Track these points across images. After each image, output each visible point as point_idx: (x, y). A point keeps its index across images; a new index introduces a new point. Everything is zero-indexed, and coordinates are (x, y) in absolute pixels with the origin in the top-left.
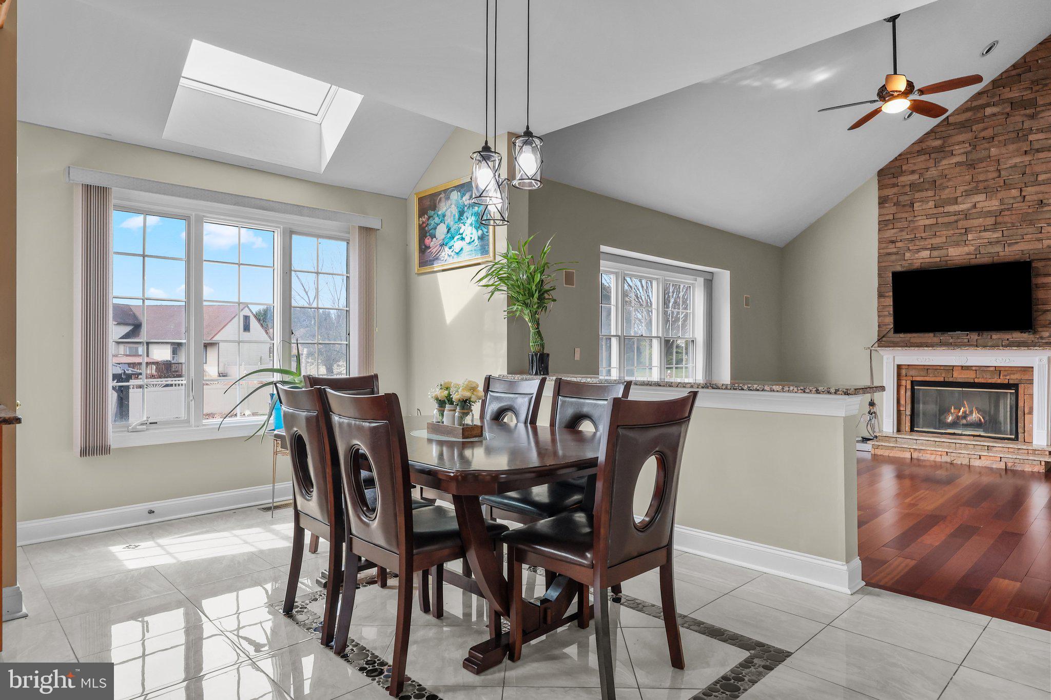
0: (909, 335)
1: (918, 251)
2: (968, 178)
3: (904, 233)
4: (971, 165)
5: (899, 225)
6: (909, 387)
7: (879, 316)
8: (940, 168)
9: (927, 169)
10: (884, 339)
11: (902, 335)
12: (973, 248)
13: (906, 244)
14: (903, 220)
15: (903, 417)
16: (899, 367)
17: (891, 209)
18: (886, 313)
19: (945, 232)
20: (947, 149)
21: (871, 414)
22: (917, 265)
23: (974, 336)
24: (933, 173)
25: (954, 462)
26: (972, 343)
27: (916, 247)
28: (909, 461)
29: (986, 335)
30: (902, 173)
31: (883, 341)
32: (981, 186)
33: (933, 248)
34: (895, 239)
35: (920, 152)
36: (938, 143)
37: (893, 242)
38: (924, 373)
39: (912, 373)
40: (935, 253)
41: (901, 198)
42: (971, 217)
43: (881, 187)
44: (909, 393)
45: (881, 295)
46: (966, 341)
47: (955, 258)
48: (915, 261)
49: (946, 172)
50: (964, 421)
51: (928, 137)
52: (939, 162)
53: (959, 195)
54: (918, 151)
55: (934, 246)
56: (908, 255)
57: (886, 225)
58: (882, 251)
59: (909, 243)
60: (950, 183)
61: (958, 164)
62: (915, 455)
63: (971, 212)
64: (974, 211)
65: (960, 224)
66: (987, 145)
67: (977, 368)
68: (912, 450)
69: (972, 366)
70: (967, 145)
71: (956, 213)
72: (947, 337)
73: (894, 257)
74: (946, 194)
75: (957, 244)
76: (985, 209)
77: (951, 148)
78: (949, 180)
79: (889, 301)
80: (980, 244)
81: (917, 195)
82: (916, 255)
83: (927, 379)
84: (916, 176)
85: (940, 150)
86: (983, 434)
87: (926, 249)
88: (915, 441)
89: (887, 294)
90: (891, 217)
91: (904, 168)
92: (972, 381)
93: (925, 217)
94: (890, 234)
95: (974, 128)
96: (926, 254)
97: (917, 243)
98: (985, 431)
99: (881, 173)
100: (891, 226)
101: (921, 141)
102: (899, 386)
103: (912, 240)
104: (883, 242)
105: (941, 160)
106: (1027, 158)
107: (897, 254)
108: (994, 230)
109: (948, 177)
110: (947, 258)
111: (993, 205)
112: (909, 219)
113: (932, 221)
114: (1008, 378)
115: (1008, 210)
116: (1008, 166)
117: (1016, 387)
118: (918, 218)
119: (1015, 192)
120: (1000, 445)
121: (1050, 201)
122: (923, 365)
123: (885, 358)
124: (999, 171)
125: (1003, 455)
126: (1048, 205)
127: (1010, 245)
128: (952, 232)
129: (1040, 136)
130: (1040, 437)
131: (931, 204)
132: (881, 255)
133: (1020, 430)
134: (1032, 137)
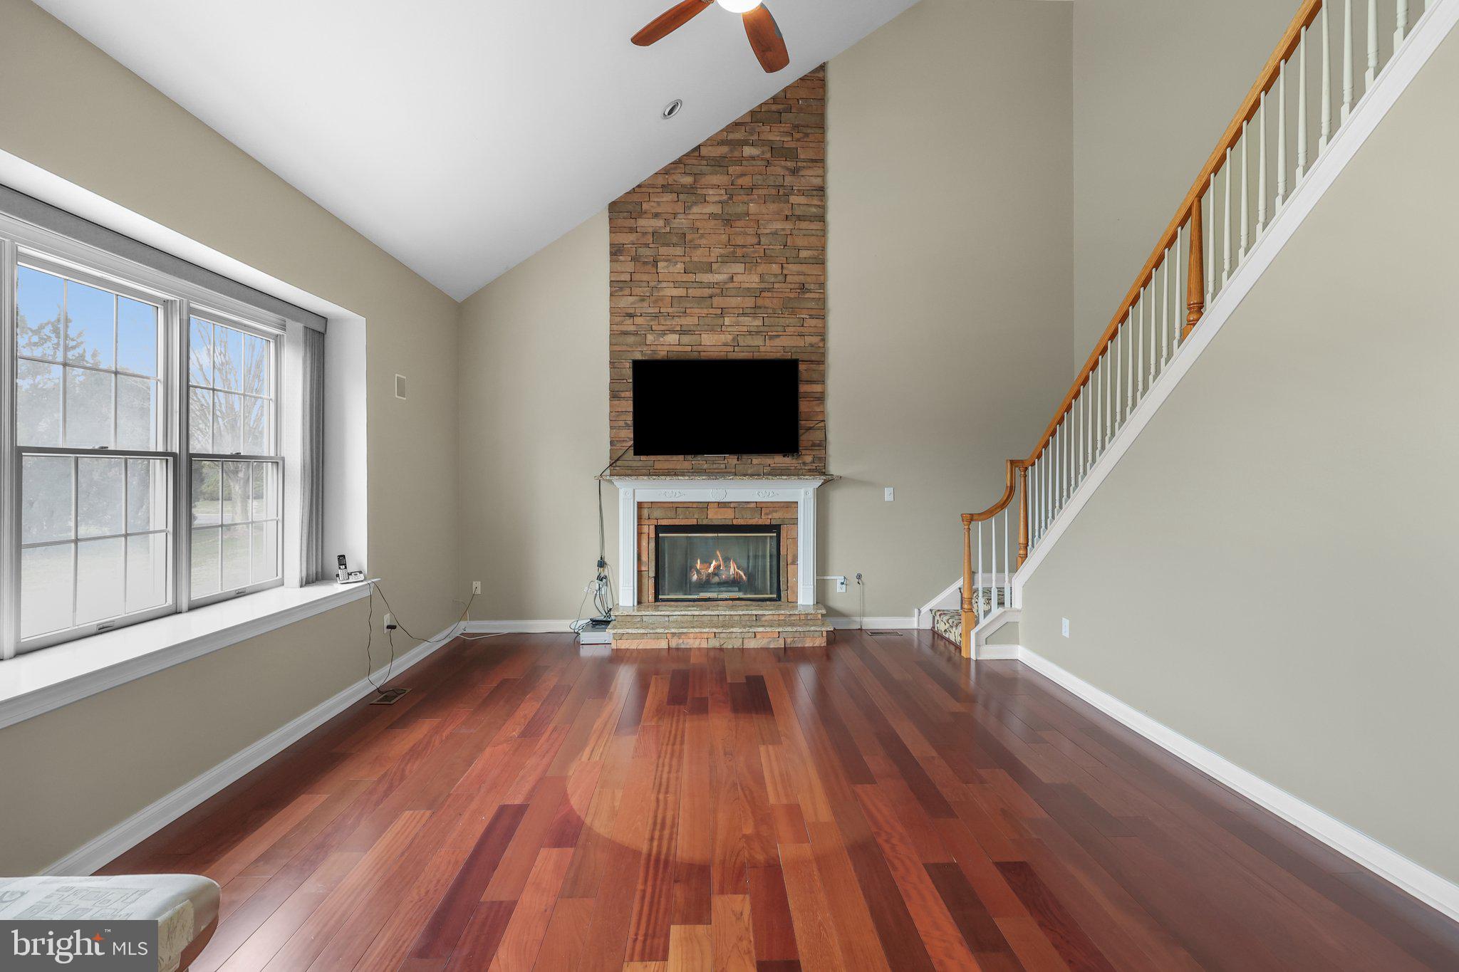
0: (652, 458)
1: (664, 333)
2: (724, 238)
3: (645, 304)
4: (727, 221)
5: (637, 291)
6: (653, 535)
7: (612, 428)
9: (675, 215)
10: (619, 463)
11: (643, 458)
12: (730, 337)
13: (648, 321)
14: (644, 284)
15: (645, 581)
16: (640, 506)
17: (627, 265)
18: (622, 424)
19: (696, 311)
20: (699, 191)
21: (601, 580)
22: (662, 354)
23: (732, 460)
24: (681, 222)
26: (729, 470)
27: (662, 328)
28: (665, 653)
29: (746, 458)
30: (642, 213)
31: (617, 467)
32: (739, 252)
33: (683, 332)
34: (632, 311)
35: (666, 188)
36: (688, 180)
37: (631, 316)
38: (672, 514)
39: (657, 513)
40: (686, 339)
41: (643, 251)
42: (728, 294)
43: (613, 229)
44: (652, 545)
45: (614, 395)
46: (723, 466)
47: (709, 349)
48: (659, 348)
49: (698, 224)
50: (716, 579)
51: (675, 168)
52: (690, 208)
53: (713, 260)
54: (663, 186)
55: (684, 328)
56: (650, 338)
57: (621, 289)
58: (615, 327)
59: (652, 320)
60: (703, 242)
61: (712, 216)
62: (673, 644)
63: (727, 286)
64: (731, 285)
65: (716, 301)
66: (745, 198)
67: (736, 505)
68: (669, 636)
69: (731, 502)
70: (723, 192)
71: (710, 285)
72: (702, 461)
73: (631, 339)
75: (711, 329)
76: (744, 285)
77: (704, 191)
78: (702, 236)
79: (628, 406)
80: (738, 333)
81: (663, 250)
82: (661, 339)
83: (676, 522)
84: (660, 223)
85: (691, 190)
87: (674, 332)
88: (667, 619)
89: (623, 395)
90: (627, 277)
91: (645, 206)
92: (730, 523)
93: (672, 285)
94: (626, 302)
95: (731, 170)
96: (672, 338)
97: (662, 322)
98: (743, 591)
99: (614, 207)
100: (627, 291)
101: (666, 171)
102: (640, 534)
103: (656, 316)
104: (616, 313)
105: (692, 206)
106: (788, 226)
107: (636, 334)
108: (754, 316)
109: (700, 231)
110: (700, 348)
111: (752, 280)
112: (652, 284)
113: (681, 292)
114: (770, 517)
115: (769, 290)
116: (768, 231)
117: (775, 528)
118: (664, 285)
119: (775, 268)
120: (770, 613)
121: (812, 286)
122: (672, 502)
123: (621, 492)
124: (758, 235)
125: (780, 630)
126: (809, 291)
127: (771, 338)
128: (705, 311)
129: (802, 200)
130: (805, 596)
131: (680, 267)
132: (613, 334)
133: (783, 587)
134: (793, 199)
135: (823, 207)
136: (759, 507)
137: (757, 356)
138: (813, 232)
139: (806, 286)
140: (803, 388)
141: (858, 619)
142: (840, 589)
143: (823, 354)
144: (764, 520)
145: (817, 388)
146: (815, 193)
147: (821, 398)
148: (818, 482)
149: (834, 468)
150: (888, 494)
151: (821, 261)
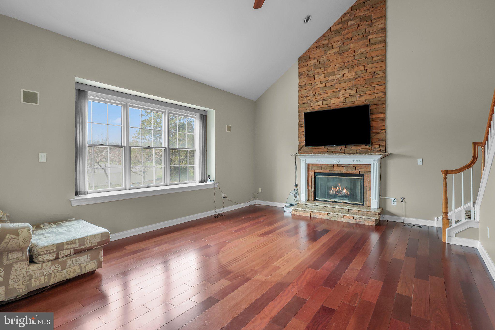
0: (313, 147)
1: (317, 101)
2: (340, 60)
3: (310, 92)
4: (341, 54)
5: (308, 87)
6: (313, 176)
7: (299, 137)
8: (327, 56)
9: (321, 56)
10: (301, 150)
11: (309, 147)
12: (342, 99)
13: (311, 98)
14: (310, 85)
15: (310, 192)
16: (308, 165)
17: (305, 79)
18: (302, 136)
19: (329, 91)
20: (330, 45)
21: (296, 191)
22: (316, 109)
23: (343, 148)
24: (324, 58)
25: (331, 219)
26: (342, 152)
27: (317, 99)
28: (309, 218)
29: (349, 147)
30: (310, 59)
31: (301, 151)
32: (346, 64)
33: (324, 100)
34: (306, 95)
35: (318, 47)
36: (326, 42)
37: (306, 97)
38: (320, 168)
39: (315, 168)
40: (325, 102)
41: (310, 73)
42: (341, 82)
43: (300, 67)
44: (313, 179)
45: (300, 126)
46: (339, 150)
47: (334, 105)
48: (315, 107)
49: (330, 58)
50: (340, 195)
51: (321, 39)
52: (327, 52)
53: (336, 70)
54: (317, 47)
55: (324, 99)
56: (312, 104)
57: (302, 88)
58: (300, 102)
59: (313, 97)
60: (332, 64)
61: (335, 53)
62: (312, 216)
63: (341, 79)
64: (343, 79)
65: (337, 86)
66: (349, 42)
67: (345, 166)
68: (311, 212)
69: (342, 164)
70: (340, 42)
71: (334, 80)
72: (331, 148)
73: (305, 105)
74: (330, 70)
75: (335, 97)
76: (348, 78)
77: (332, 44)
78: (331, 62)
79: (303, 129)
80: (346, 97)
81: (317, 71)
82: (316, 104)
83: (322, 171)
84: (316, 61)
85: (327, 45)
86: (347, 202)
87: (321, 100)
88: (314, 206)
89: (303, 126)
90: (304, 83)
91: (311, 56)
92: (342, 173)
93: (320, 83)
94: (304, 92)
95: (343, 33)
96: (320, 103)
97: (317, 97)
98: (349, 200)
99: (300, 59)
100: (304, 88)
101: (318, 41)
102: (308, 175)
103: (314, 96)
104: (301, 97)
105: (327, 51)
106: (368, 49)
107: (307, 103)
108: (352, 89)
109: (330, 60)
110: (331, 105)
111: (352, 75)
112: (313, 84)
113: (323, 85)
114: (359, 170)
115: (359, 77)
116: (359, 53)
117: (362, 175)
118: (317, 83)
119: (362, 68)
120: (354, 209)
121: (379, 72)
122: (320, 164)
123: (301, 160)
124: (354, 56)
125: (354, 216)
126: (378, 74)
127: (360, 97)
128: (333, 91)
129: (374, 36)
130: (374, 204)
131: (323, 75)
132: (300, 104)
133: (365, 200)
134: (370, 37)
135: (385, 37)
136: (354, 166)
137: (354, 105)
138: (380, 48)
139: (376, 72)
140: (371, 117)
141: (402, 218)
142: (393, 204)
143: (385, 101)
144: (357, 172)
145: (382, 115)
146: (380, 31)
147: (384, 120)
148: (379, 156)
149: (390, 150)
150: (419, 162)
151: (384, 60)
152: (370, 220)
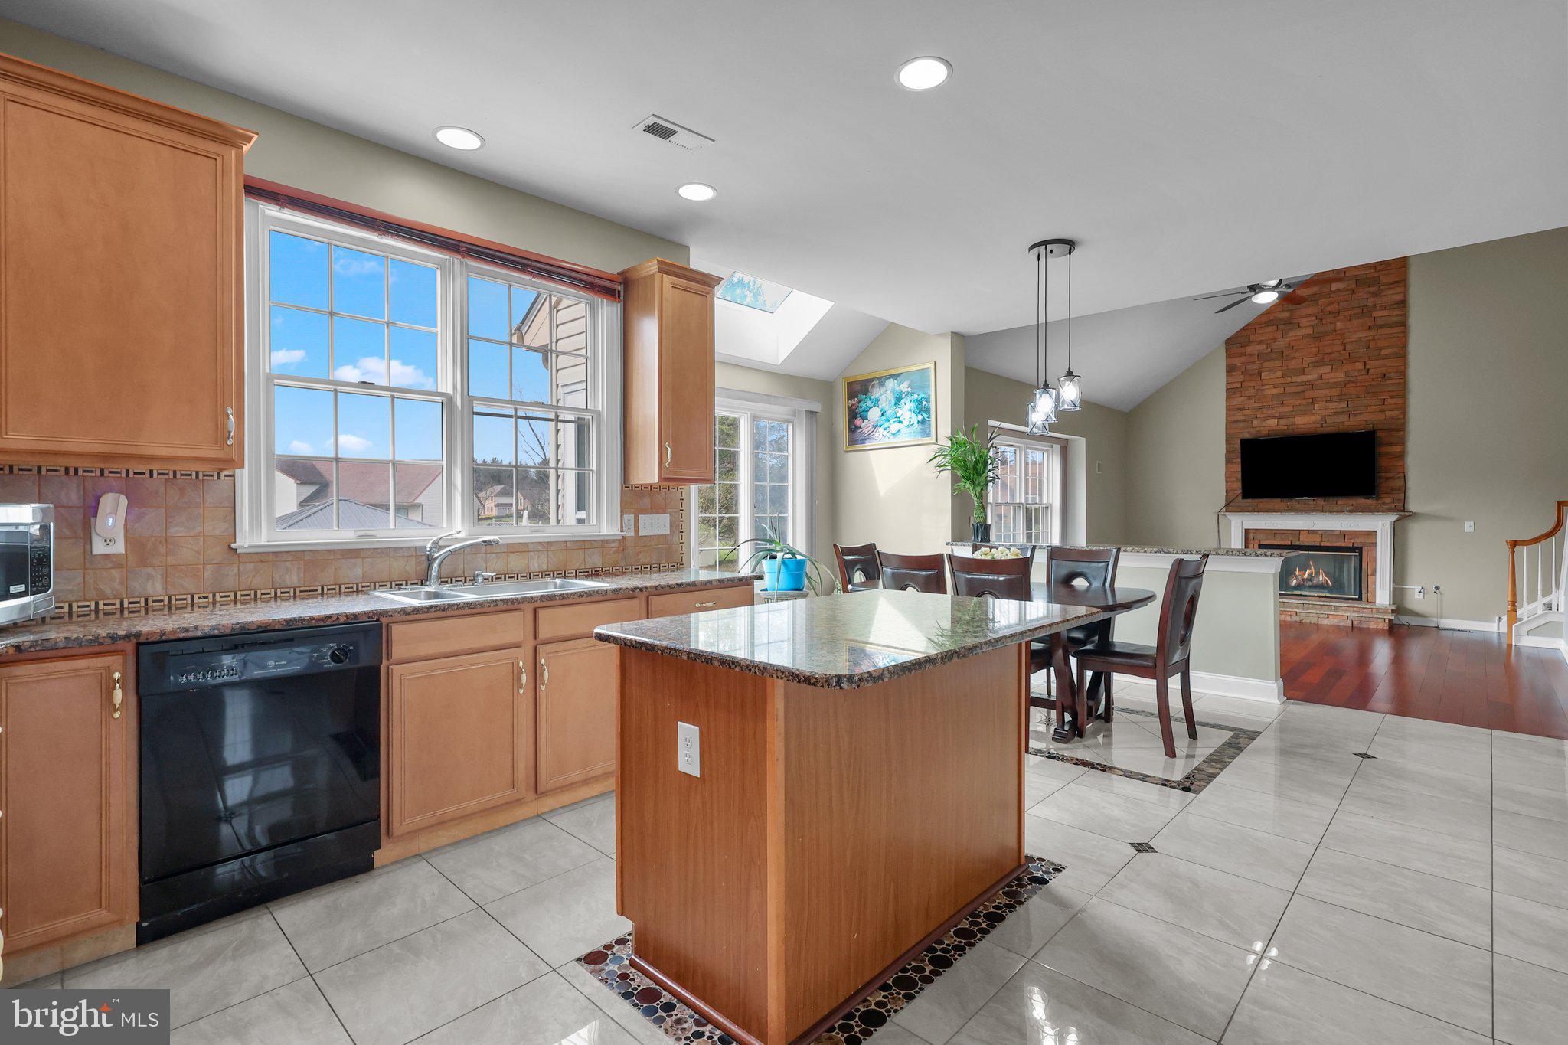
0: (1257, 501)
1: (1266, 419)
2: (1315, 350)
3: (1252, 401)
4: (1318, 338)
5: (1247, 393)
7: (1227, 482)
8: (1288, 339)
9: (1275, 340)
10: (1232, 504)
11: (1250, 500)
12: (1319, 417)
13: (1254, 412)
14: (1251, 388)
16: (1247, 531)
17: (1239, 377)
18: (1234, 479)
19: (1292, 402)
20: (1294, 321)
22: (1264, 432)
23: (1320, 502)
24: (1280, 344)
26: (1318, 508)
27: (1266, 415)
29: (1332, 500)
30: (1249, 343)
31: (1230, 506)
32: (1327, 358)
33: (1280, 417)
34: (1242, 406)
35: (1268, 323)
36: (1284, 314)
37: (1242, 410)
38: (1271, 537)
39: (1259, 536)
40: (1282, 422)
41: (1250, 367)
42: (1317, 388)
43: (1229, 356)
45: (1228, 461)
46: (1313, 506)
47: (1302, 426)
48: (1262, 429)
49: (1293, 343)
50: (1310, 583)
52: (1286, 334)
53: (1305, 365)
54: (1266, 322)
55: (1281, 414)
56: (1255, 423)
57: (1234, 393)
58: (1230, 418)
59: (1257, 411)
60: (1297, 354)
61: (1305, 336)
63: (1317, 382)
64: (1320, 382)
65: (1307, 394)
66: (1333, 319)
67: (1323, 532)
69: (1318, 530)
70: (1314, 318)
71: (1302, 384)
72: (1295, 502)
73: (1242, 425)
74: (1293, 364)
75: (1304, 413)
76: (1332, 381)
77: (1298, 321)
78: (1297, 351)
79: (1238, 467)
80: (1326, 414)
81: (1266, 365)
82: (1264, 423)
84: (1264, 347)
85: (1288, 322)
86: (1328, 595)
87: (1274, 417)
89: (1235, 461)
90: (1239, 385)
91: (1252, 338)
92: (1318, 544)
93: (1272, 386)
94: (1237, 401)
95: (1320, 302)
96: (1273, 422)
97: (1265, 411)
98: (1329, 592)
99: (1229, 342)
100: (1238, 394)
103: (1260, 408)
104: (1231, 409)
105: (1288, 332)
106: (1371, 333)
107: (1244, 421)
108: (1340, 400)
109: (1295, 348)
110: (1295, 427)
111: (1339, 376)
112: (1257, 388)
113: (1280, 390)
114: (1352, 541)
115: (1353, 382)
116: (1353, 340)
117: (1359, 549)
118: (1266, 387)
119: (1359, 365)
120: (1346, 605)
121: (1392, 375)
122: (1272, 530)
123: (1233, 523)
124: (1344, 345)
125: (1348, 614)
126: (1390, 378)
127: (1355, 415)
128: (1299, 401)
129: (1385, 313)
130: (1382, 596)
131: (1279, 374)
132: (1228, 423)
133: (1364, 591)
134: (1376, 314)
135: (1405, 316)
136: (1343, 534)
137: (1342, 429)
138: (1394, 335)
139: (1387, 375)
140: (1377, 450)
141: (1435, 620)
142: (1417, 596)
143: (1404, 424)
144: (1348, 543)
145: (1398, 449)
146: (1395, 306)
147: (1401, 456)
148: (1394, 517)
149: (1413, 506)
150: (1468, 527)
151: (1402, 355)
152: (1379, 620)
